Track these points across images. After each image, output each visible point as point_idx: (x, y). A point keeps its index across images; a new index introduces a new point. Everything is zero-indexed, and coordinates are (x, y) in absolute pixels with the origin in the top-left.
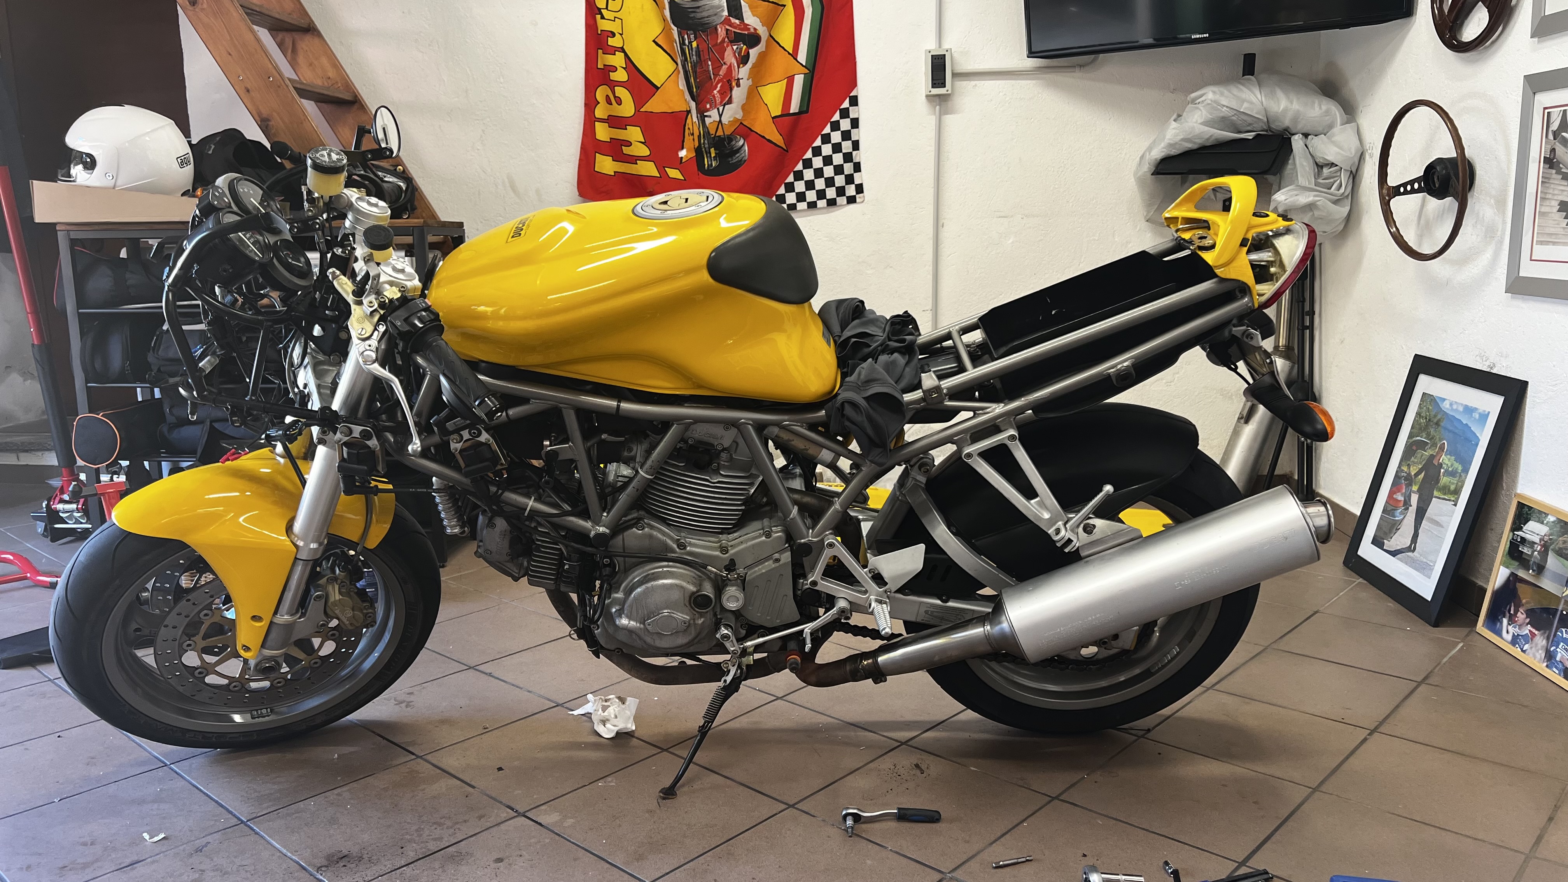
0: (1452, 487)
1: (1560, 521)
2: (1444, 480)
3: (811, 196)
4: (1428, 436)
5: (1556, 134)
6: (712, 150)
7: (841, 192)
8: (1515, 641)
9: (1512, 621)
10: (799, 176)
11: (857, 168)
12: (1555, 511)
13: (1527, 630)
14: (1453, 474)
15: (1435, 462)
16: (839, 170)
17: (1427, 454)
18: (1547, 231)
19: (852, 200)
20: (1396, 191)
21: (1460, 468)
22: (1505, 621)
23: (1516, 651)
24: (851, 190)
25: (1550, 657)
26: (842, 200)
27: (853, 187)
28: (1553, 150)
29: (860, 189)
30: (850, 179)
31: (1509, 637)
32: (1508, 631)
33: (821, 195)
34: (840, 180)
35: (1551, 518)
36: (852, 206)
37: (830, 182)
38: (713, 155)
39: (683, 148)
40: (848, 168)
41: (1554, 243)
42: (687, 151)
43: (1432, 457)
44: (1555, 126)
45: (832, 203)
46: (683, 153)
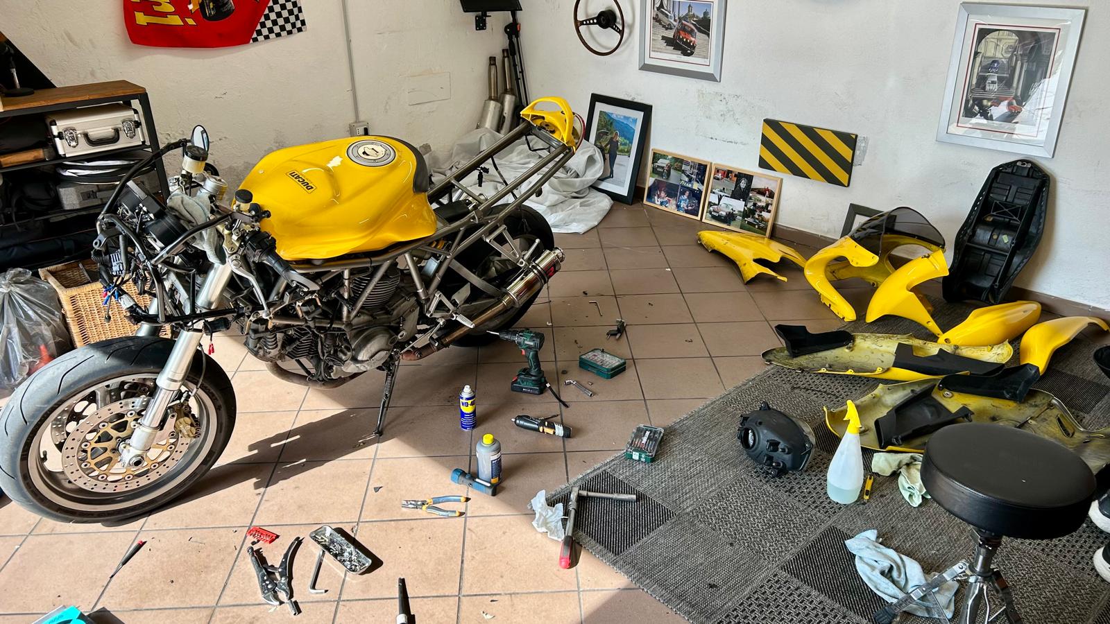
0: (626, 150)
1: (674, 158)
2: (621, 147)
3: (277, 29)
4: (607, 129)
5: (658, 9)
6: (211, 4)
7: (294, 25)
8: (662, 204)
9: (659, 197)
10: (267, 17)
11: (300, 10)
12: (671, 154)
13: (666, 199)
14: (625, 144)
15: (614, 140)
16: (291, 12)
17: (609, 137)
18: (657, 46)
19: (300, 30)
20: (582, 23)
21: (628, 142)
22: (656, 197)
23: (663, 208)
24: (299, 24)
25: (678, 207)
26: (295, 30)
27: (299, 21)
28: (657, 15)
29: (303, 23)
30: (297, 18)
31: (659, 203)
32: (658, 201)
33: (283, 28)
34: (292, 19)
35: (670, 157)
36: (300, 33)
37: (287, 20)
38: (211, 7)
39: (190, 4)
40: (296, 11)
41: (660, 52)
42: (194, 5)
43: (612, 138)
44: (658, 5)
45: (290, 33)
46: (191, 7)
